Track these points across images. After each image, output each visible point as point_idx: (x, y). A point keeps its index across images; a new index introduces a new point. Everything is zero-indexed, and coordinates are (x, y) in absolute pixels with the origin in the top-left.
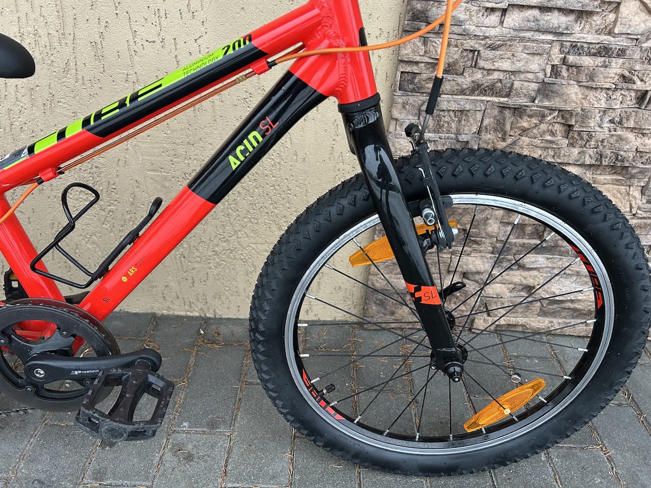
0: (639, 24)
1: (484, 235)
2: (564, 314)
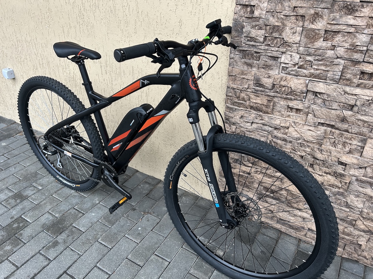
0: (295, 135)
1: (252, 187)
2: (286, 226)
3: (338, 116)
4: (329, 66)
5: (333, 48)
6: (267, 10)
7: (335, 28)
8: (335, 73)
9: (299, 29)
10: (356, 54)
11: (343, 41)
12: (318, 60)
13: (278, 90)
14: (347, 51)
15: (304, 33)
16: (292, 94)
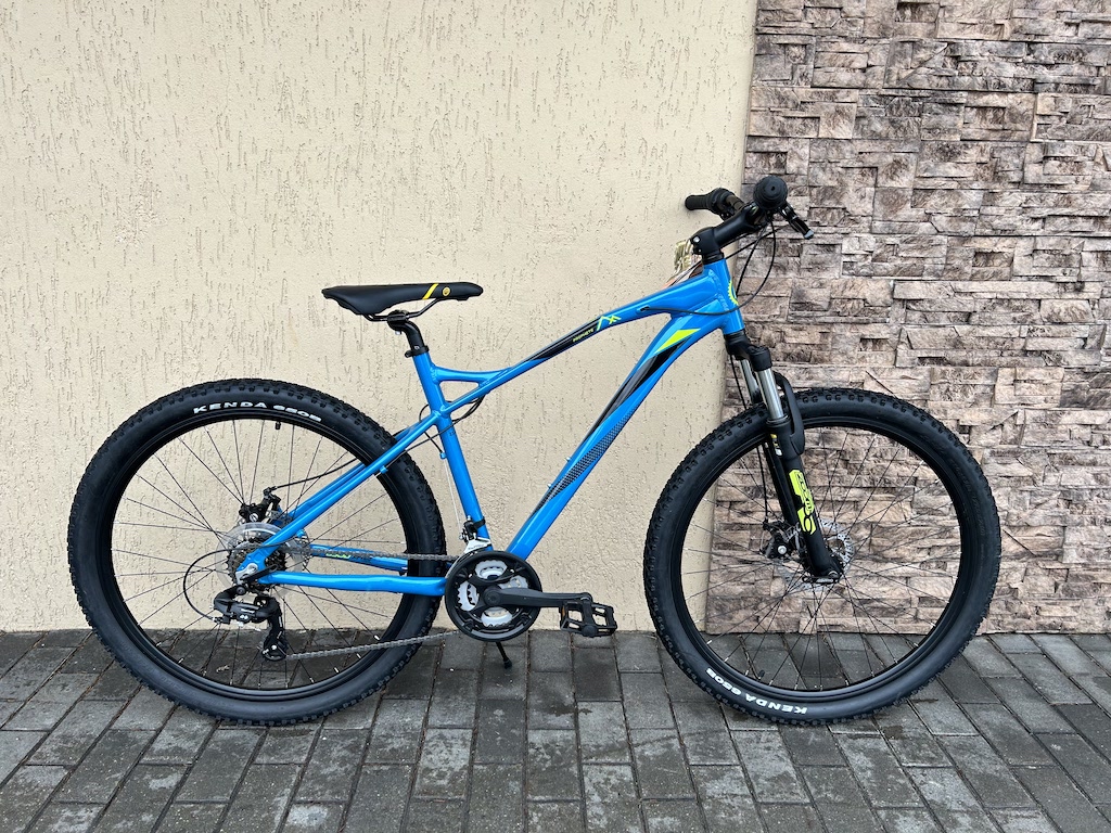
3: (947, 338)
4: (926, 249)
5: (928, 217)
6: (812, 160)
7: (929, 184)
8: (936, 260)
9: (870, 190)
10: (963, 224)
11: (943, 205)
12: (906, 242)
13: (839, 310)
14: (950, 221)
15: (879, 196)
16: (867, 312)
